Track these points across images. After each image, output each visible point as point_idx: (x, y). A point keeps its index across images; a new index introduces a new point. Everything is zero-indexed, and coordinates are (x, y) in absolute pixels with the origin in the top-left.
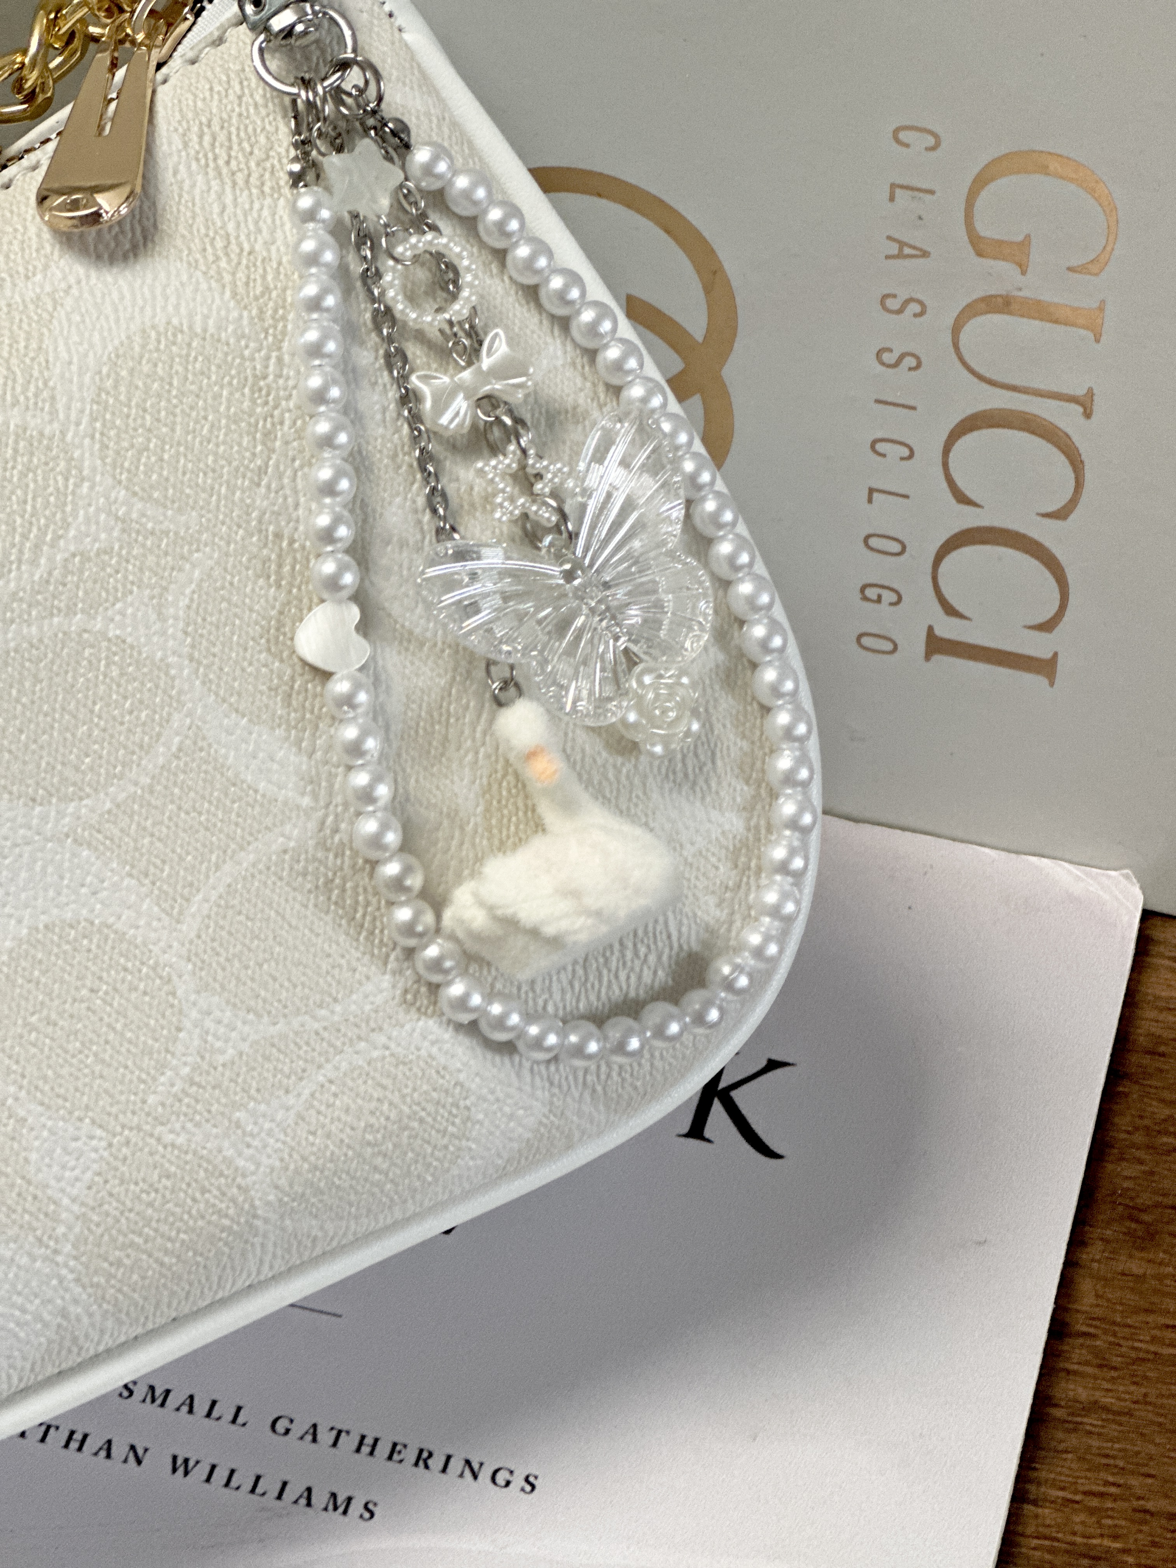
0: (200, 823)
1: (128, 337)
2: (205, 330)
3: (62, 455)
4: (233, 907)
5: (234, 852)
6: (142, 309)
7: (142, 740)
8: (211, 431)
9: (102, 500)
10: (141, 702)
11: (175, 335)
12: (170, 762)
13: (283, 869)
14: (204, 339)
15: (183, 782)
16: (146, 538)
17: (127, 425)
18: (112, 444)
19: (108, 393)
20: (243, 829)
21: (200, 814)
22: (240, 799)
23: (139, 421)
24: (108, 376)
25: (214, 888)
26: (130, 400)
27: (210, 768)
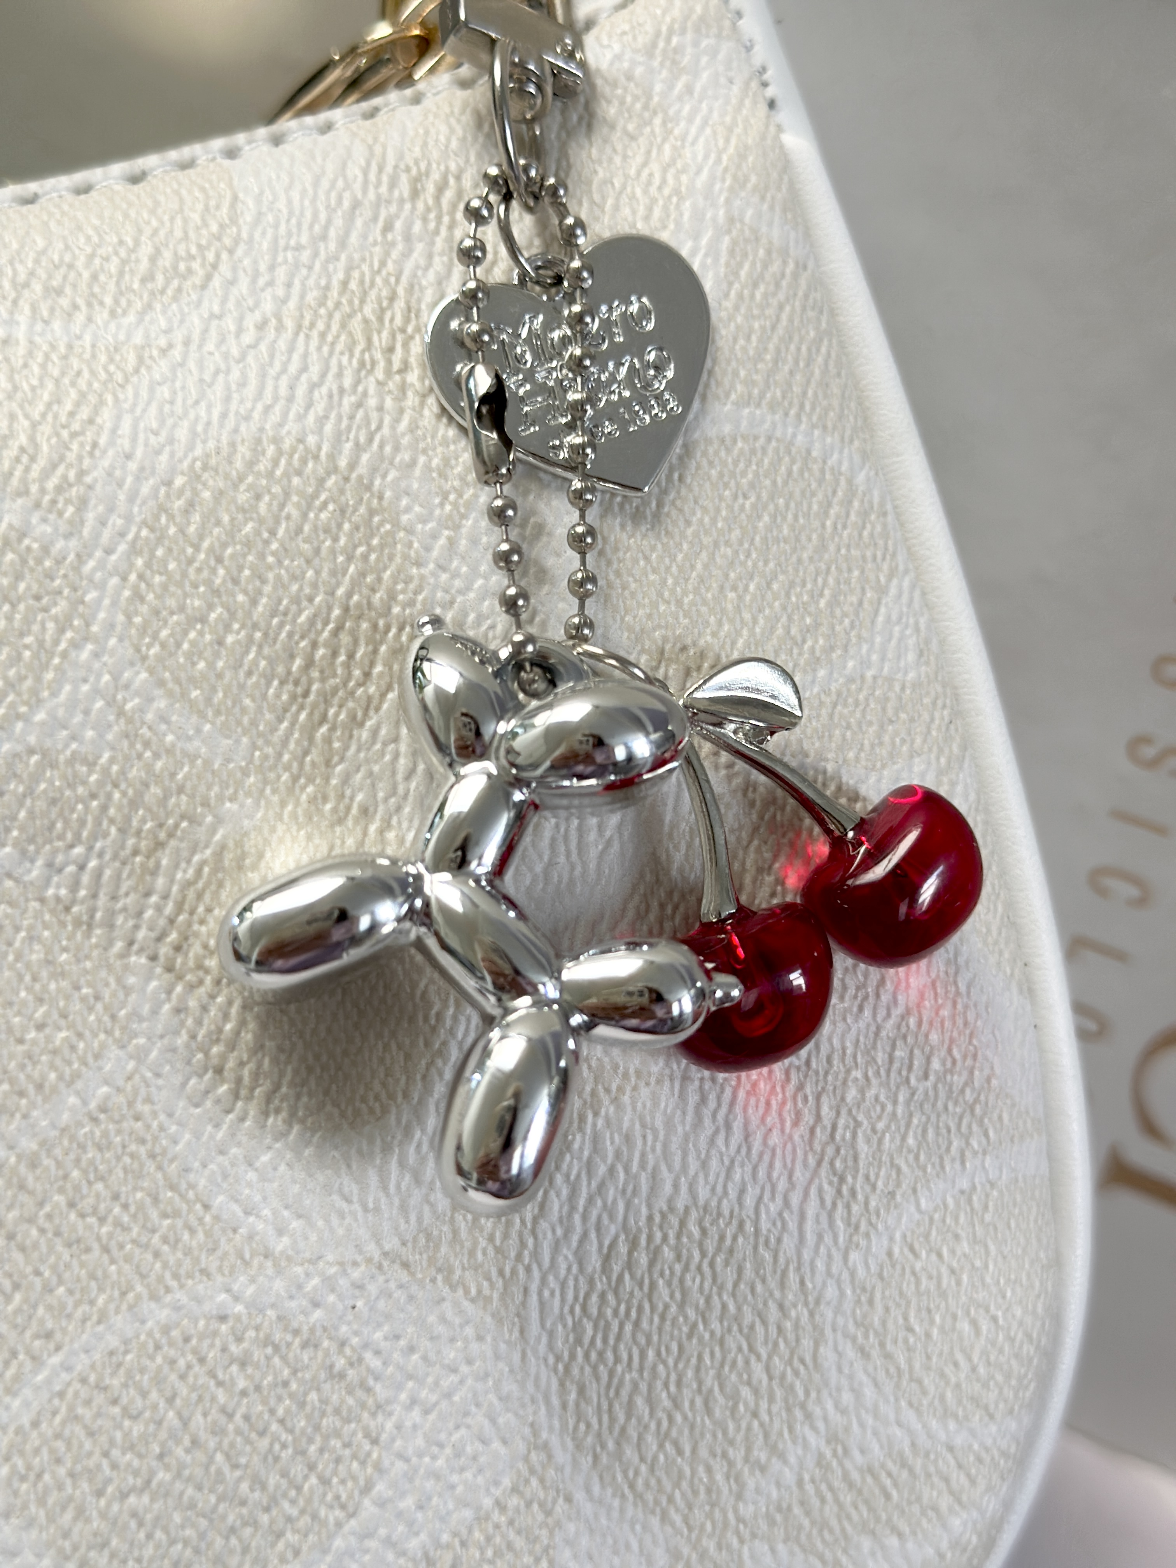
0: (99, 1238)
1: (233, 445)
2: (352, 466)
3: (66, 591)
4: (106, 1389)
5: (139, 1297)
6: (267, 409)
7: (44, 1078)
8: (312, 621)
9: (106, 678)
10: (64, 1016)
11: (304, 461)
12: (80, 1125)
13: (212, 1346)
14: (347, 479)
15: (92, 1162)
16: (156, 756)
17: (184, 575)
18: (150, 597)
19: (171, 517)
20: (165, 1266)
21: (102, 1220)
22: (176, 1214)
23: (205, 574)
24: (181, 493)
25: (87, 1351)
26: (201, 538)
27: (143, 1151)
